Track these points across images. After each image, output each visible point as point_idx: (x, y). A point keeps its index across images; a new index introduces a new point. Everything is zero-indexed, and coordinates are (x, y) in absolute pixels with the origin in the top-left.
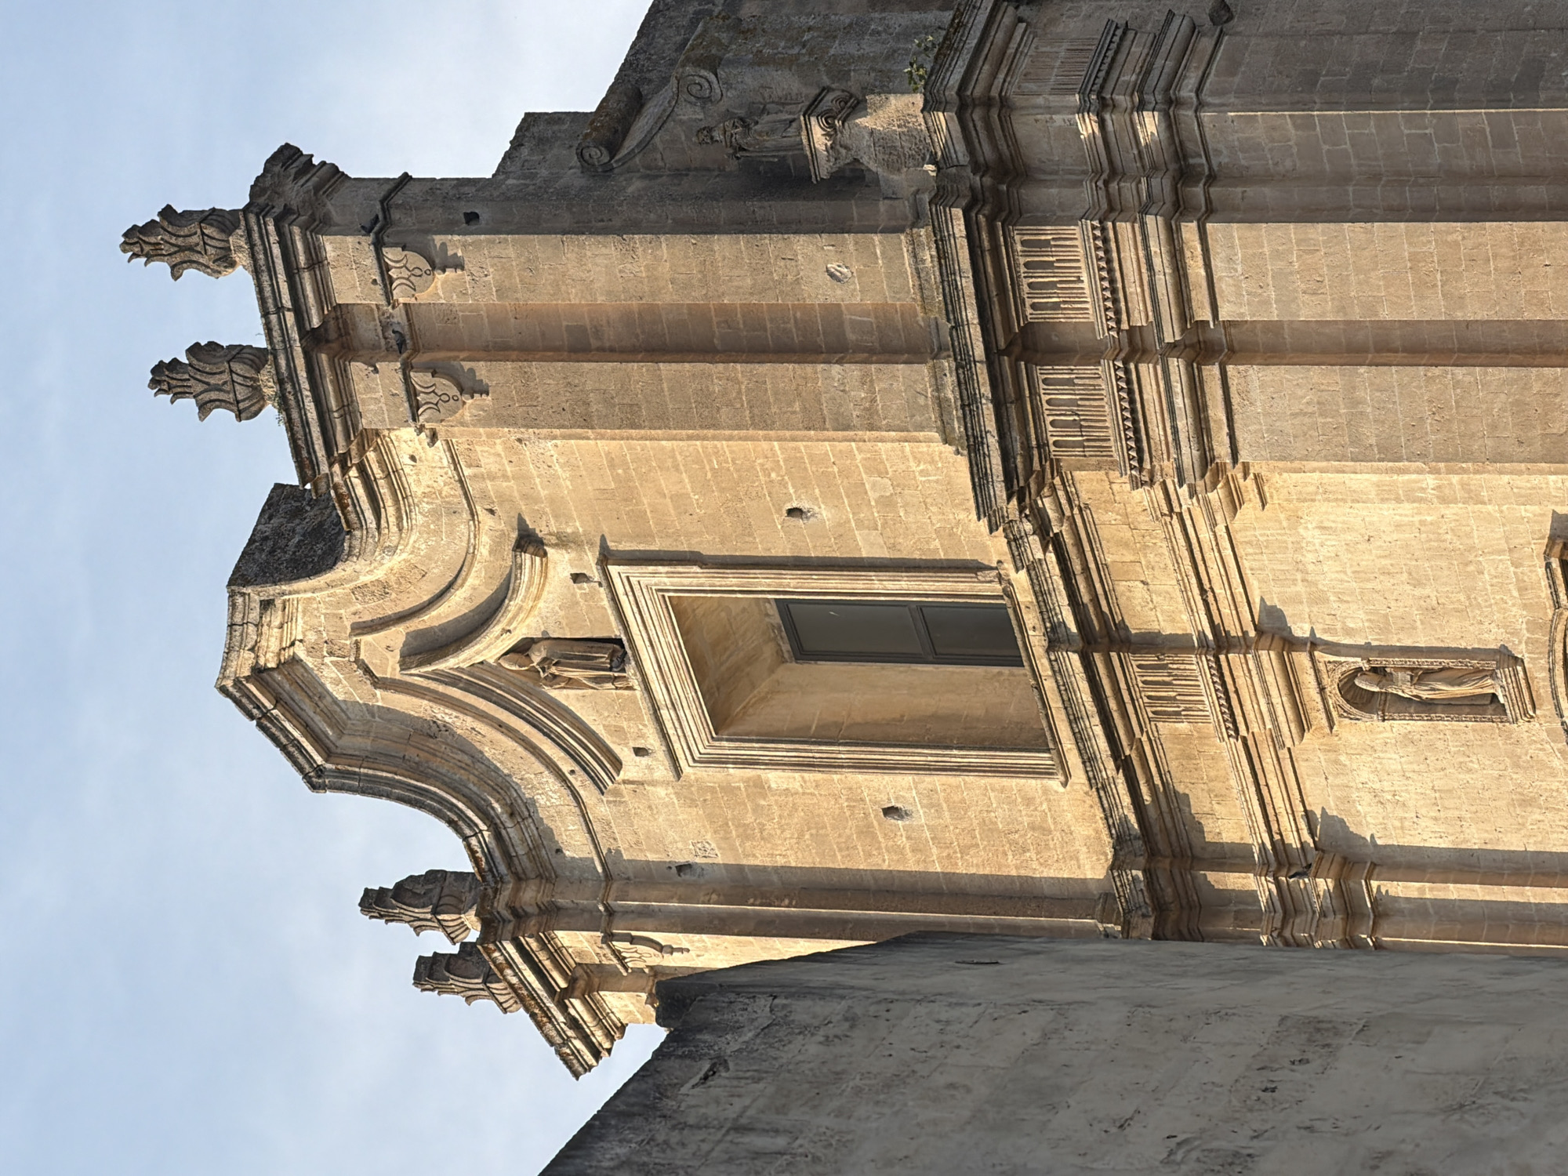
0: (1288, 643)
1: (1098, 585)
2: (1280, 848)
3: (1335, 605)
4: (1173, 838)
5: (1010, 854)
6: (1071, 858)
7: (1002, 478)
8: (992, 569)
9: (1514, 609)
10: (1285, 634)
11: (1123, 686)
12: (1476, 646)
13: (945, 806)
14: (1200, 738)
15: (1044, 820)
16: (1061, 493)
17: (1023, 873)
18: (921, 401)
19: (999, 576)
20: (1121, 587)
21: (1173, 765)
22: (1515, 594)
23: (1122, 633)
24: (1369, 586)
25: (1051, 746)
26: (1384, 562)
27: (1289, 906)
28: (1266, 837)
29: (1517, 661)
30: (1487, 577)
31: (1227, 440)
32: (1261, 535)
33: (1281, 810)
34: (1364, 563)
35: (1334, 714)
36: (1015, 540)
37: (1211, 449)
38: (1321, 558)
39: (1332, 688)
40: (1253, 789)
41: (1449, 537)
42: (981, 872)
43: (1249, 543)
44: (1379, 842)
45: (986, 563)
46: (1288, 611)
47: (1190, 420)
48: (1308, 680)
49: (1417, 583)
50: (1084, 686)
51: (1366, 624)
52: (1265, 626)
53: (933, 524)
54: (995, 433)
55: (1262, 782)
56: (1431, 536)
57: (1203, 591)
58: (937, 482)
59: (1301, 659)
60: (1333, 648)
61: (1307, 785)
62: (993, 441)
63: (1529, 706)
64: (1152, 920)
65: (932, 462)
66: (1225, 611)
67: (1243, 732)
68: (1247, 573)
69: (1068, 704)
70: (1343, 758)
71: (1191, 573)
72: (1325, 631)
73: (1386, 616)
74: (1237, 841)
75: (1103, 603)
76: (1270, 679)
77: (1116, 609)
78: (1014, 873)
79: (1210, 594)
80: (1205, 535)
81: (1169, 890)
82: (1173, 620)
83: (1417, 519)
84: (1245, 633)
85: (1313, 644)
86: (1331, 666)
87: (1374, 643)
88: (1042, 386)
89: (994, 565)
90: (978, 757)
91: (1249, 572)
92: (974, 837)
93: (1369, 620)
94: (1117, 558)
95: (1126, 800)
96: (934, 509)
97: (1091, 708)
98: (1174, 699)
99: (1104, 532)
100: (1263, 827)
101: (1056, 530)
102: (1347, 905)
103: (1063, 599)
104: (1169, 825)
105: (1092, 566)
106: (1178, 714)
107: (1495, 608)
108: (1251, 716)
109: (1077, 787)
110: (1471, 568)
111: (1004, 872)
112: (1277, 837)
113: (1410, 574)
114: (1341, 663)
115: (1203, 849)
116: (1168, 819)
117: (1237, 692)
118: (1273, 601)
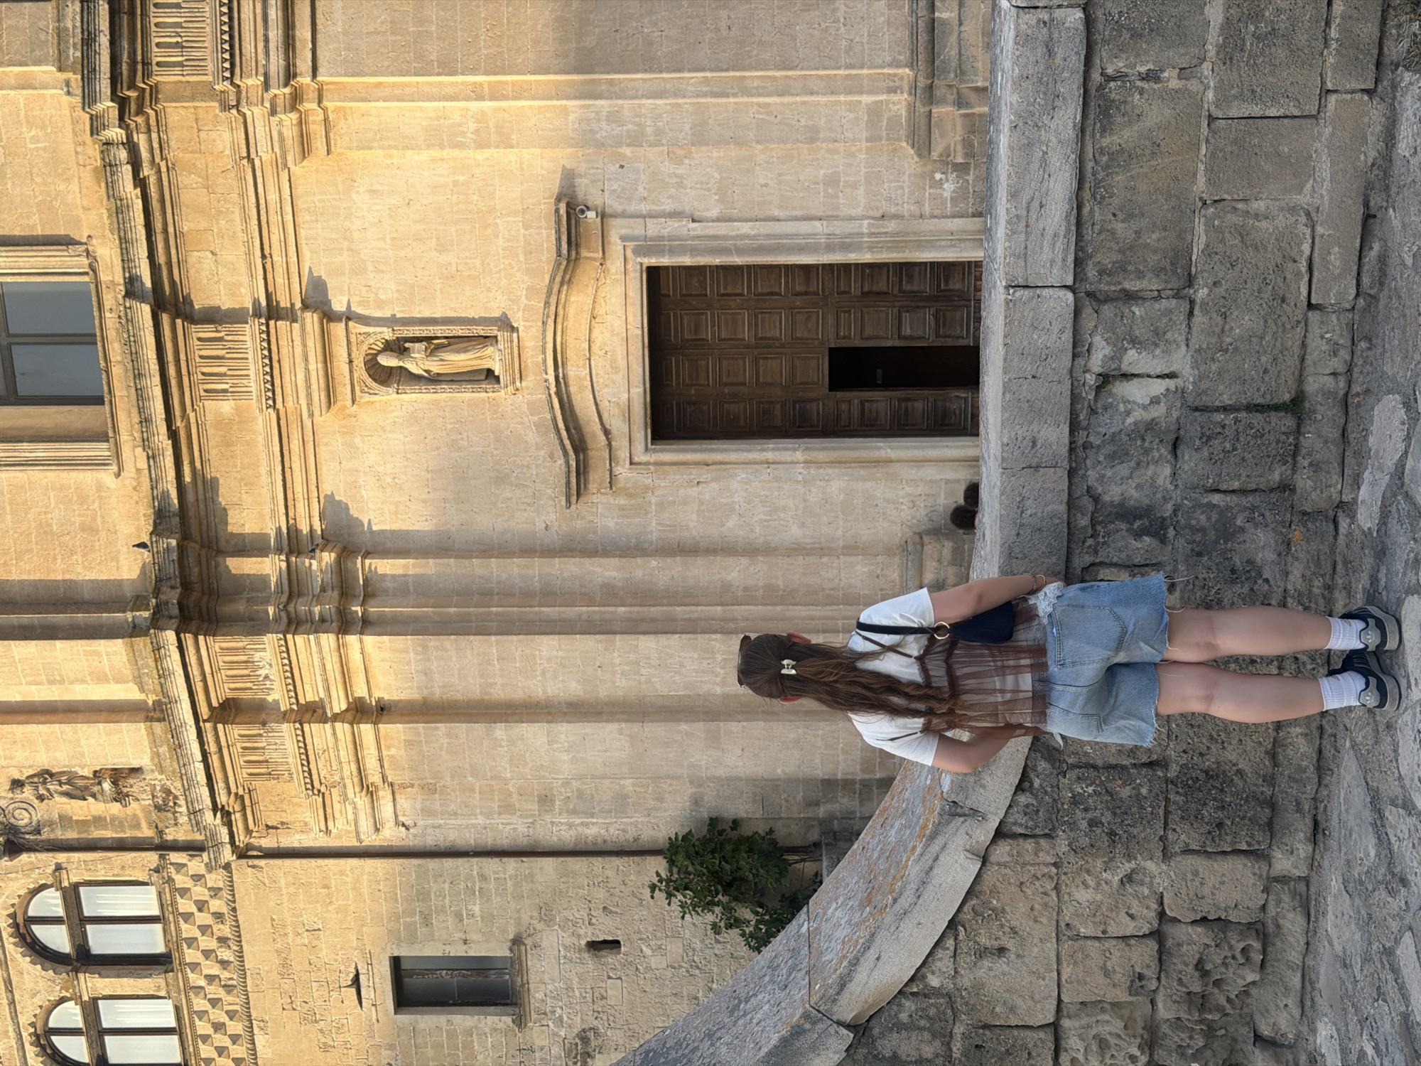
0: (328, 316)
1: (173, 251)
2: (293, 532)
3: (372, 276)
4: (204, 527)
5: (59, 557)
6: (112, 560)
7: (108, 75)
8: (81, 244)
9: (518, 274)
10: (326, 308)
11: (182, 357)
12: (482, 315)
13: (8, 508)
14: (240, 422)
15: (94, 520)
16: (154, 136)
17: (67, 577)
18: (43, 36)
19: (87, 251)
20: (193, 258)
21: (214, 452)
22: (522, 258)
23: (187, 307)
24: (402, 254)
25: (111, 434)
26: (420, 227)
27: (294, 585)
28: (283, 518)
29: (513, 329)
30: (501, 240)
31: (309, 55)
32: (320, 201)
33: (299, 496)
34: (402, 229)
35: (357, 389)
36: (111, 165)
37: (295, 65)
38: (367, 225)
39: (359, 363)
40: (279, 469)
41: (475, 198)
42: (32, 578)
43: (308, 210)
44: (375, 528)
45: (77, 238)
46: (331, 284)
47: (280, 32)
48: (340, 353)
49: (442, 249)
50: (150, 340)
51: (395, 295)
52: (310, 301)
53: (36, 197)
54: (107, 33)
55: (287, 465)
56: (461, 197)
57: (264, 257)
58: (45, 149)
59: (338, 329)
60: (365, 320)
61: (324, 472)
62: (104, 40)
63: (518, 376)
64: (179, 591)
65: (43, 127)
66: (280, 280)
67: (279, 405)
68: (302, 242)
69: (135, 356)
70: (357, 441)
71: (257, 234)
72: (360, 304)
73: (412, 286)
74: (257, 531)
75: (176, 271)
76: (310, 343)
77: (185, 282)
78: (60, 578)
79: (269, 260)
80: (273, 197)
81: (196, 570)
82: (233, 294)
83: (451, 179)
84: (292, 305)
85: (349, 317)
86: (361, 338)
87: (399, 315)
88: (154, 28)
89: (84, 240)
90: (45, 450)
91: (303, 242)
92: (29, 542)
93: (398, 291)
94: (192, 225)
95: (171, 474)
96: (38, 180)
97: (154, 367)
98: (225, 375)
99: (186, 197)
100: (282, 510)
101: (146, 173)
102: (343, 584)
103: (143, 252)
104: (203, 513)
105: (171, 230)
106: (225, 391)
107: (503, 274)
108: (288, 389)
109: (127, 482)
110: (489, 231)
111: (52, 577)
112: (291, 522)
113: (438, 239)
114: (368, 334)
115: (227, 542)
116: (202, 506)
117: (279, 361)
118: (320, 272)
